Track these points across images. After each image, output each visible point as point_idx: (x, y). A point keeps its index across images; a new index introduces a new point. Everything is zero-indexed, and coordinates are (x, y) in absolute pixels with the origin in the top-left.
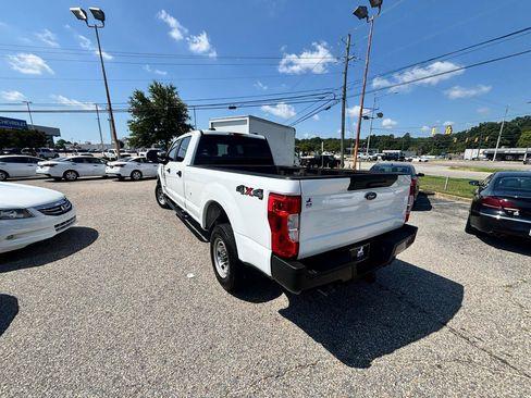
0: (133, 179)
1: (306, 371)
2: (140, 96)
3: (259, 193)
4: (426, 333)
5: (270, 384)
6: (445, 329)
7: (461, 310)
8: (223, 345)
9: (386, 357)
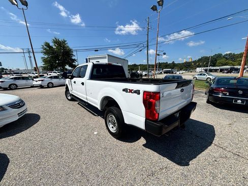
0: (48, 87)
1: (164, 171)
2: (47, 45)
3: (138, 92)
4: (206, 147)
5: (150, 179)
6: (213, 145)
7: (216, 136)
8: (123, 164)
9: (194, 160)
